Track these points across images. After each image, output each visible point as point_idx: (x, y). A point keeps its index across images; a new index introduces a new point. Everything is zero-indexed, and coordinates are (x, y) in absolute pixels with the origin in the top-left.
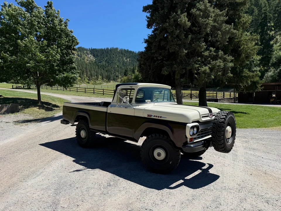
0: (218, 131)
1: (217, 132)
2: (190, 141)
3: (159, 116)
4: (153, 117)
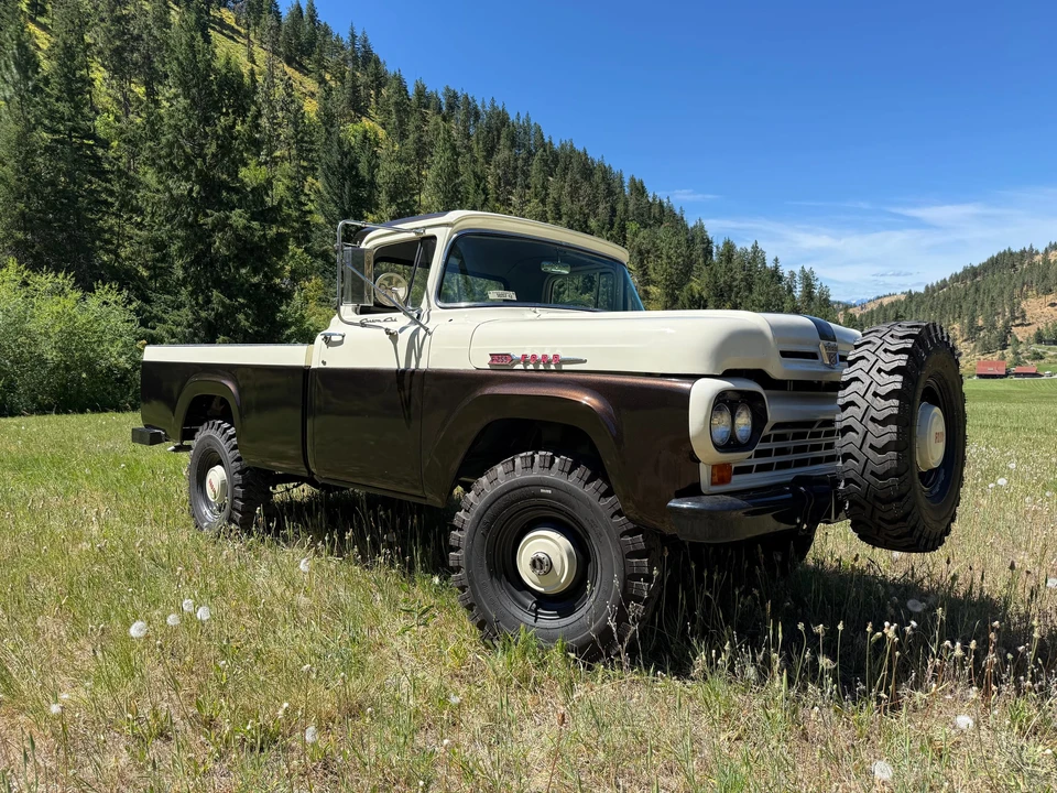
2: (713, 484)
3: (545, 357)
4: (519, 362)
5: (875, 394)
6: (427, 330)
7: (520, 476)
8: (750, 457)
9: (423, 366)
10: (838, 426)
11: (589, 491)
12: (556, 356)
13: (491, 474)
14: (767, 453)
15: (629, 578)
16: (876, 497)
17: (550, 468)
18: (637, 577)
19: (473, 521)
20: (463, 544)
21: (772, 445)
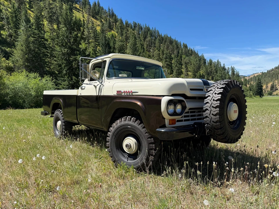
2: (170, 124)
3: (129, 91)
4: (123, 93)
5: (214, 100)
6: (103, 85)
7: (123, 123)
8: (182, 117)
9: (102, 94)
10: (204, 109)
11: (140, 127)
12: (131, 91)
13: (116, 122)
14: (188, 116)
15: (150, 150)
16: (214, 128)
17: (130, 121)
18: (152, 149)
19: (112, 135)
20: (109, 141)
21: (190, 114)
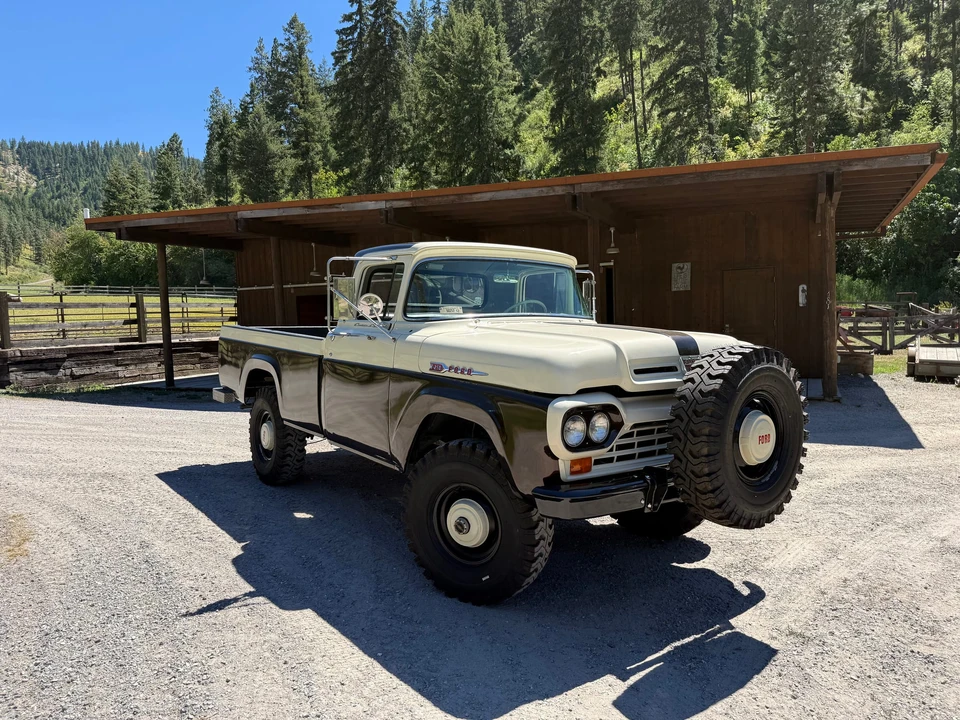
0: (692, 432)
1: (690, 436)
2: (572, 473)
3: (463, 368)
4: (448, 371)
6: (393, 338)
8: (611, 450)
12: (470, 369)
21: (635, 440)
